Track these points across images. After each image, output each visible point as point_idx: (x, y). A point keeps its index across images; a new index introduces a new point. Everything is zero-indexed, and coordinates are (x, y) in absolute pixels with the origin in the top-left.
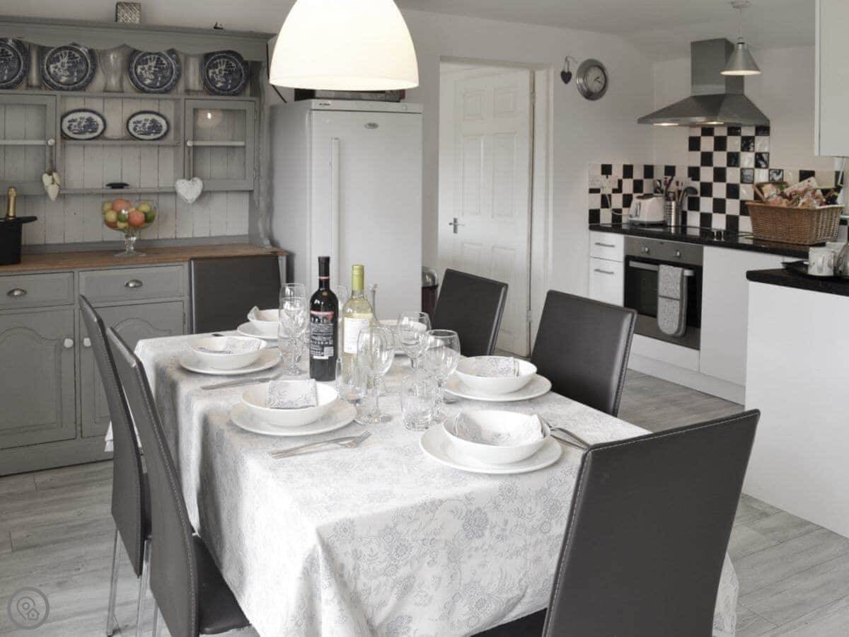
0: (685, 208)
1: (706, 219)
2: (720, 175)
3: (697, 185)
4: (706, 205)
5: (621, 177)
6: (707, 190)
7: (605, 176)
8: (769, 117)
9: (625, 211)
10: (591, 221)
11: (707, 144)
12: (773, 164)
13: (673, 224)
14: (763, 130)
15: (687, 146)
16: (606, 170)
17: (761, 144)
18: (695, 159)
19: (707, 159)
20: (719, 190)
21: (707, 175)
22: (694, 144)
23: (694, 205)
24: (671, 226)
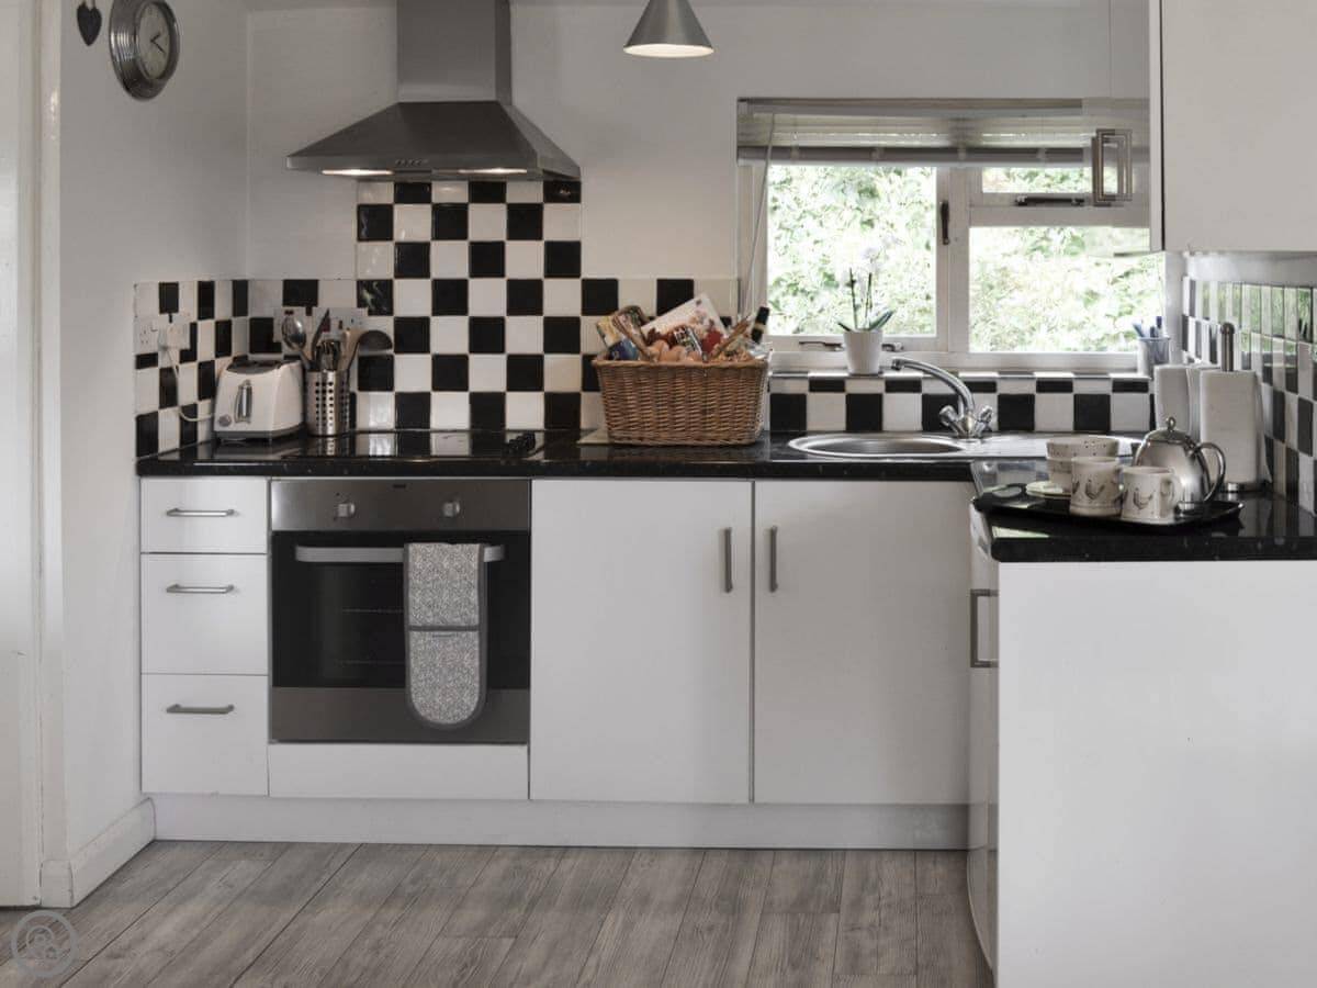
0: (354, 387)
1: (413, 409)
2: (450, 297)
3: (386, 325)
4: (412, 372)
5: (194, 317)
6: (413, 335)
7: (167, 316)
8: (578, 160)
9: (203, 407)
10: (140, 451)
11: (412, 223)
12: (592, 268)
13: (331, 430)
14: (564, 188)
15: (352, 228)
16: (168, 298)
17: (558, 223)
18: (379, 260)
19: (413, 260)
20: (450, 335)
21: (413, 298)
22: (375, 223)
23: (377, 375)
24: (325, 436)
